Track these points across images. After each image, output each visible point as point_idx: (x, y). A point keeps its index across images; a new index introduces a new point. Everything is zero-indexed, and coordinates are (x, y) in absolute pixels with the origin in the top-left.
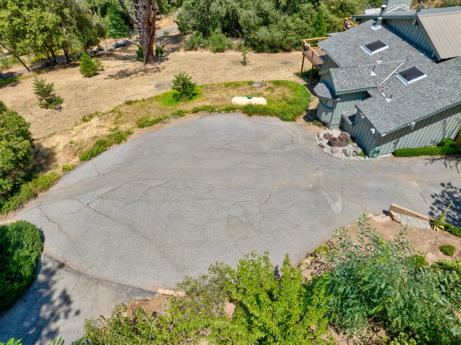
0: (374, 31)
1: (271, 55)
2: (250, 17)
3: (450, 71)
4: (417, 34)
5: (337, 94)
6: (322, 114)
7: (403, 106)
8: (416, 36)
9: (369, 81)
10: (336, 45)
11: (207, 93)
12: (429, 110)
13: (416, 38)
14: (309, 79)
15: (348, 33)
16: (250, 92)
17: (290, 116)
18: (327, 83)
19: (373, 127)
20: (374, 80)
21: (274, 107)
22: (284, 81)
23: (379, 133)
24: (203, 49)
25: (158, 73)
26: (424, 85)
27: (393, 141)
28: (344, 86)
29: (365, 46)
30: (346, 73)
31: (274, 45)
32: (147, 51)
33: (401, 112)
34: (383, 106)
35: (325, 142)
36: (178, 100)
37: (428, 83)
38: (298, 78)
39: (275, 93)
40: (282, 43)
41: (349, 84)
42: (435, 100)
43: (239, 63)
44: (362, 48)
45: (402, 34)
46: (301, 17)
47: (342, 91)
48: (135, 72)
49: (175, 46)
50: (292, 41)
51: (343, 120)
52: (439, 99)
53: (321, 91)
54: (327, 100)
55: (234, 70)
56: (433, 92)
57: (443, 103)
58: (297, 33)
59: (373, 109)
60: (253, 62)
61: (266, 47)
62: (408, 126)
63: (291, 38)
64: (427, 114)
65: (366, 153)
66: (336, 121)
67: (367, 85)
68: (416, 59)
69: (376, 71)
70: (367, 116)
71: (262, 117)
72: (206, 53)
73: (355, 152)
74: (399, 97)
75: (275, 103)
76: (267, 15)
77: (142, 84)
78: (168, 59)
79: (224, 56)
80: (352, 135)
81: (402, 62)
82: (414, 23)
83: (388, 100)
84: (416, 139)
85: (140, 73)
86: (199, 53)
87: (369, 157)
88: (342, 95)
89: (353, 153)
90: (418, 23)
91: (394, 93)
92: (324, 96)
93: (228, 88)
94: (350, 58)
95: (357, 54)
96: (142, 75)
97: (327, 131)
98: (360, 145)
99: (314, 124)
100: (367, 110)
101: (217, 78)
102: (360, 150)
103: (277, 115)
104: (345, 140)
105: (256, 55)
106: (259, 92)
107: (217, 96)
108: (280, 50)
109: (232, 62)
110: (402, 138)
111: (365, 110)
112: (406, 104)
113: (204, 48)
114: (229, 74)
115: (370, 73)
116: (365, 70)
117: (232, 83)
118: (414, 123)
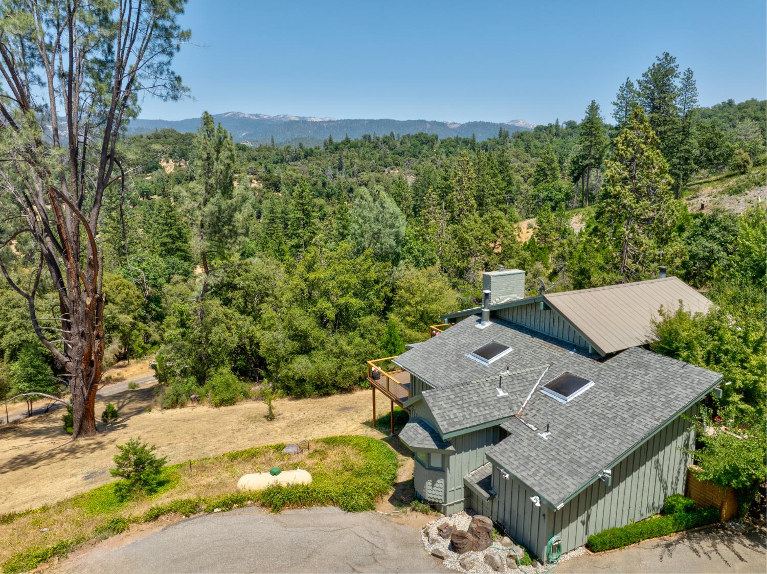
0: (481, 330)
1: (320, 400)
2: (278, 342)
3: (628, 370)
4: (551, 325)
5: (445, 437)
6: (424, 484)
7: (576, 442)
8: (551, 327)
9: (498, 405)
10: (425, 358)
11: (190, 476)
12: (626, 441)
13: (551, 330)
14: (390, 428)
15: (440, 338)
16: (278, 464)
17: (362, 500)
18: (422, 421)
19: (534, 493)
20: (506, 403)
21: (327, 485)
22: (345, 437)
23: (550, 504)
24: (195, 404)
25: (98, 452)
26: (597, 399)
27: (580, 519)
28: (456, 420)
29: (475, 352)
30: (453, 397)
31: (322, 383)
32: (81, 413)
33: (577, 454)
34: (538, 449)
35: (443, 545)
36: (123, 498)
37: (602, 395)
38: (370, 429)
39: (328, 460)
40: (337, 379)
41: (464, 416)
42: (627, 421)
43: (262, 419)
44: (469, 356)
45: (527, 329)
46: (362, 336)
47: (453, 429)
48: (50, 455)
49: (144, 404)
50: (352, 374)
51: (469, 493)
52: (634, 418)
53: (413, 436)
54: (428, 453)
55: (250, 430)
56: (617, 409)
57: (643, 424)
58: (358, 360)
59: (521, 457)
60: (287, 414)
61: (308, 387)
62: (600, 480)
63: (349, 368)
64: (625, 449)
65: (534, 556)
66: (457, 496)
67: (497, 414)
68: (566, 361)
69: (506, 388)
70: (514, 472)
71: (304, 511)
72: (203, 410)
73: (510, 556)
74: (561, 427)
75: (330, 478)
76: (306, 337)
77: (55, 477)
78: (125, 426)
79: (234, 411)
80: (495, 519)
81: (545, 368)
82: (542, 307)
83: (544, 435)
84: (620, 506)
85: (59, 456)
86: (189, 411)
87: (542, 564)
88: (455, 438)
89: (509, 560)
90: (548, 307)
91: (549, 421)
92: (421, 446)
93: (236, 462)
94: (453, 375)
95: (464, 367)
96: (62, 459)
97: (443, 520)
98: (516, 541)
99: (413, 510)
100: (511, 460)
101: (215, 447)
102: (520, 552)
103: (333, 501)
104: (484, 534)
105: (293, 403)
106: (295, 461)
107: (210, 480)
108: (335, 391)
109: (249, 418)
110: (594, 508)
111: (507, 462)
112: (580, 437)
113: (198, 401)
114: (240, 438)
115: (496, 393)
116: (485, 389)
117: (243, 453)
118: (609, 472)
